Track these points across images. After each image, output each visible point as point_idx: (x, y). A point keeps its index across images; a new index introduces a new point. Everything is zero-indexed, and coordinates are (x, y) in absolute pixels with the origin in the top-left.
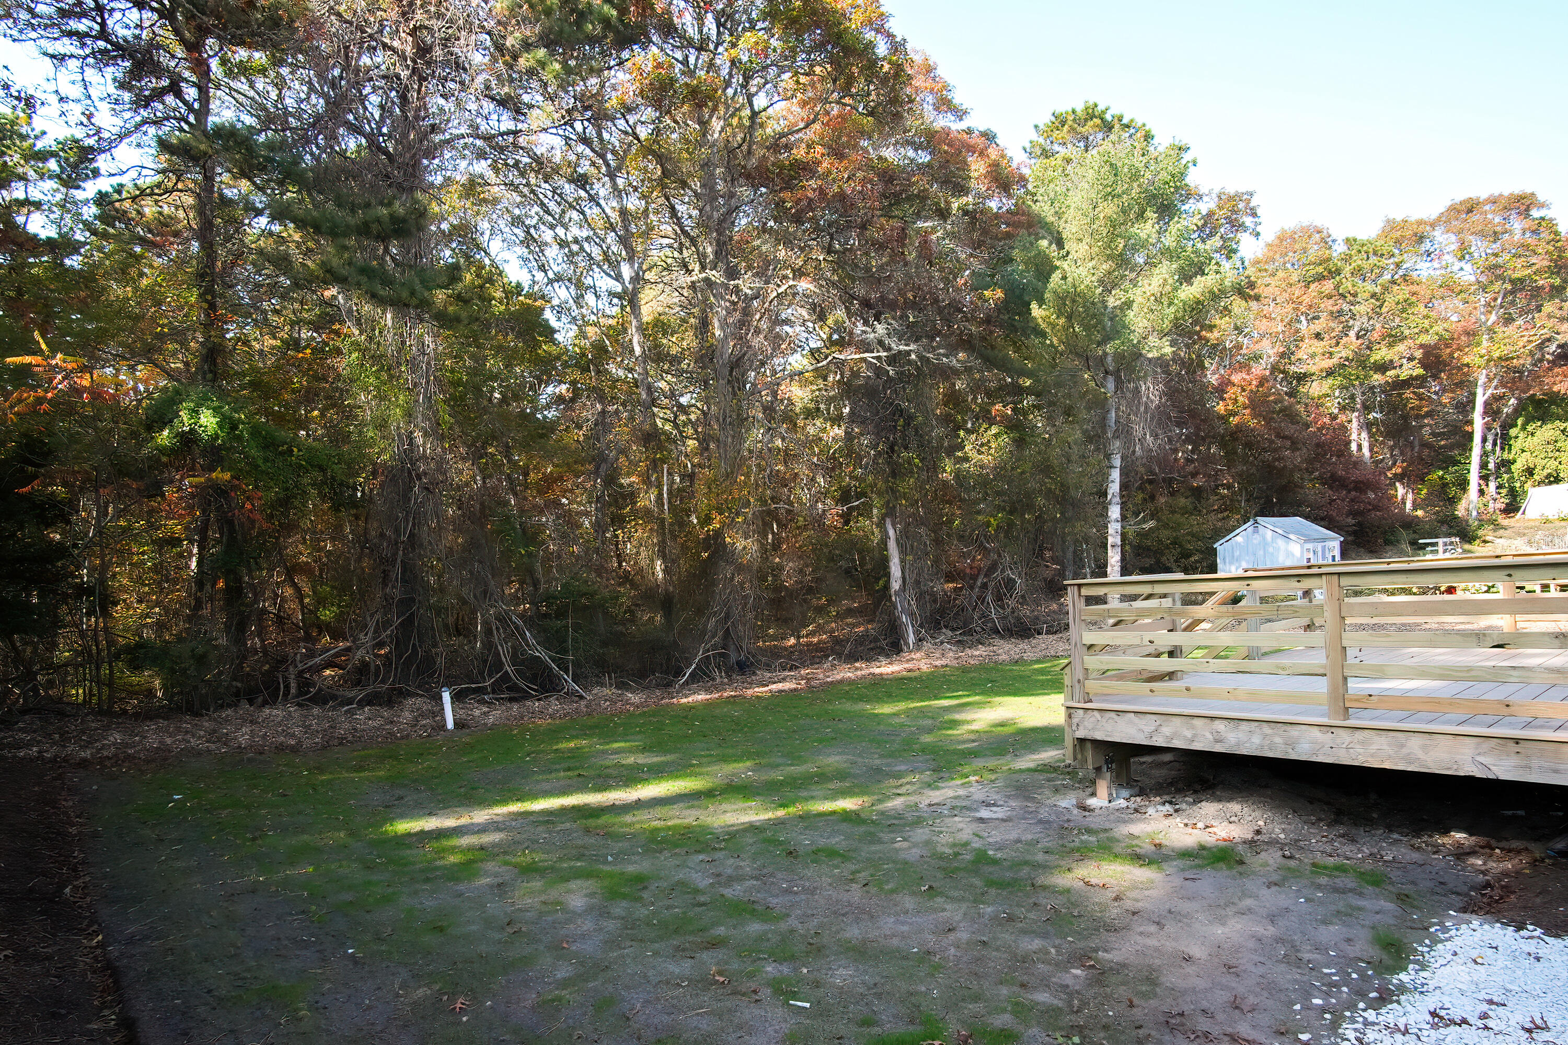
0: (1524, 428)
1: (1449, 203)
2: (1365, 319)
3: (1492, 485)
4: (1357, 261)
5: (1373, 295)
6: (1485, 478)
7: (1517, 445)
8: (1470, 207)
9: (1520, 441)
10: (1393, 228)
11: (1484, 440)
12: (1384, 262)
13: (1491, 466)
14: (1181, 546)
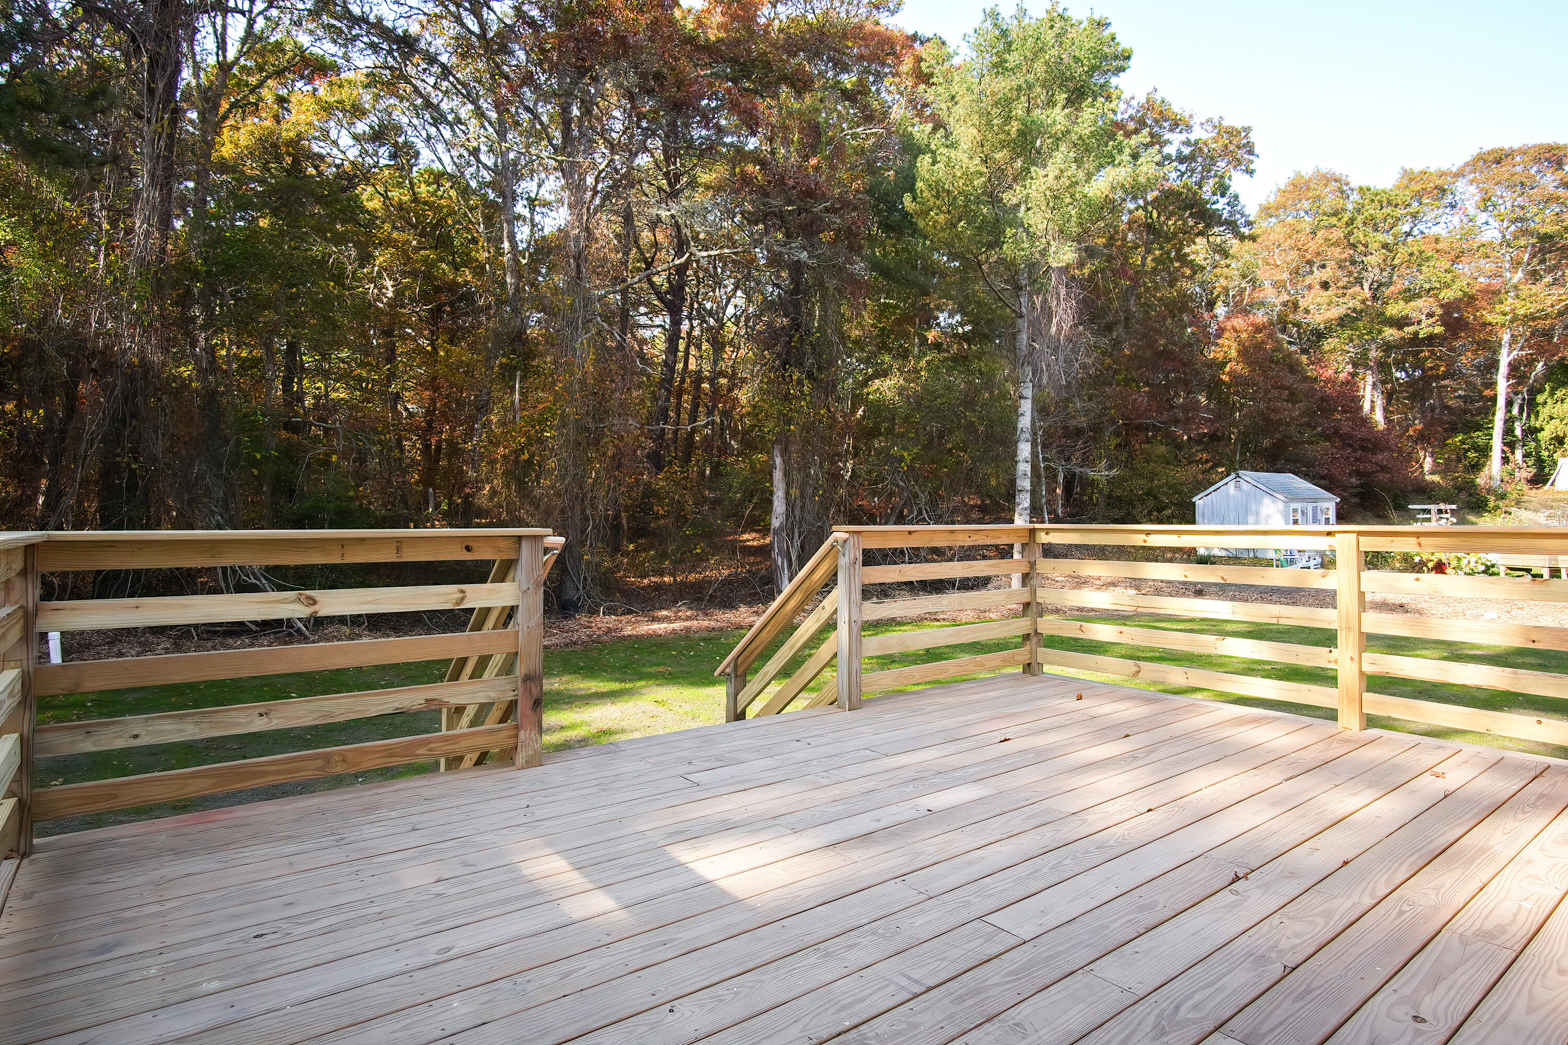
0: (1552, 394)
1: (1475, 152)
2: (1377, 271)
3: (1519, 453)
4: (1370, 210)
5: (1385, 246)
6: (1510, 445)
7: (1544, 412)
8: (1499, 158)
9: (1548, 407)
10: (1411, 180)
11: (1509, 404)
12: (1399, 212)
13: (1518, 432)
14: (1156, 498)
